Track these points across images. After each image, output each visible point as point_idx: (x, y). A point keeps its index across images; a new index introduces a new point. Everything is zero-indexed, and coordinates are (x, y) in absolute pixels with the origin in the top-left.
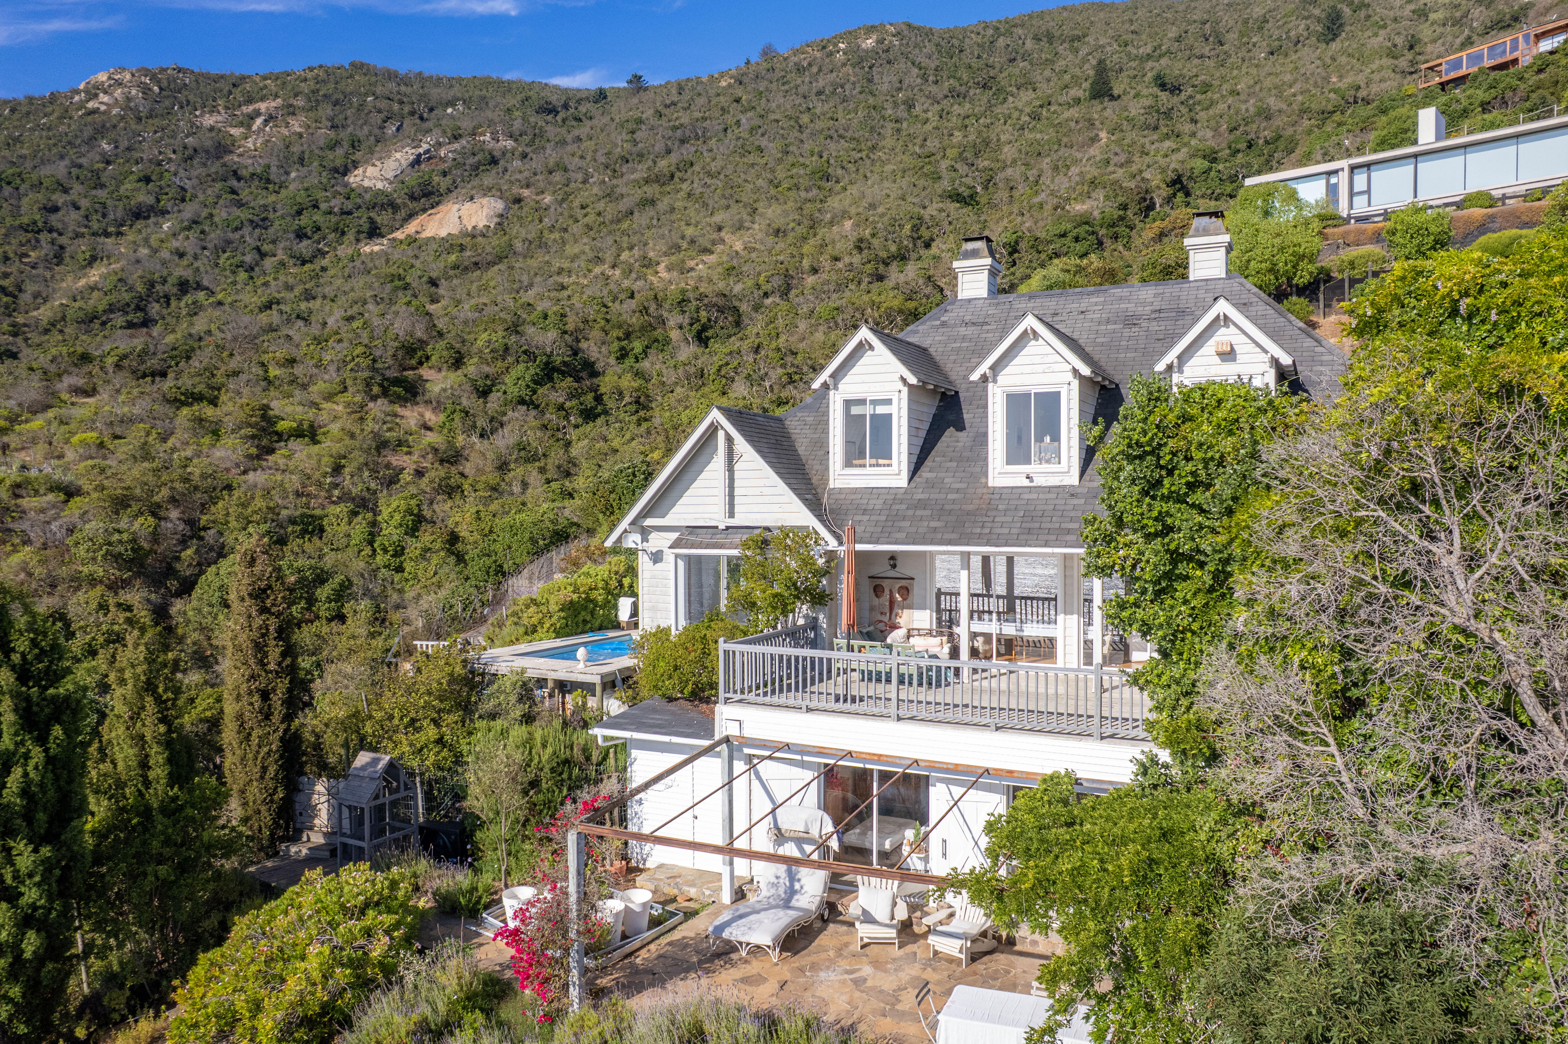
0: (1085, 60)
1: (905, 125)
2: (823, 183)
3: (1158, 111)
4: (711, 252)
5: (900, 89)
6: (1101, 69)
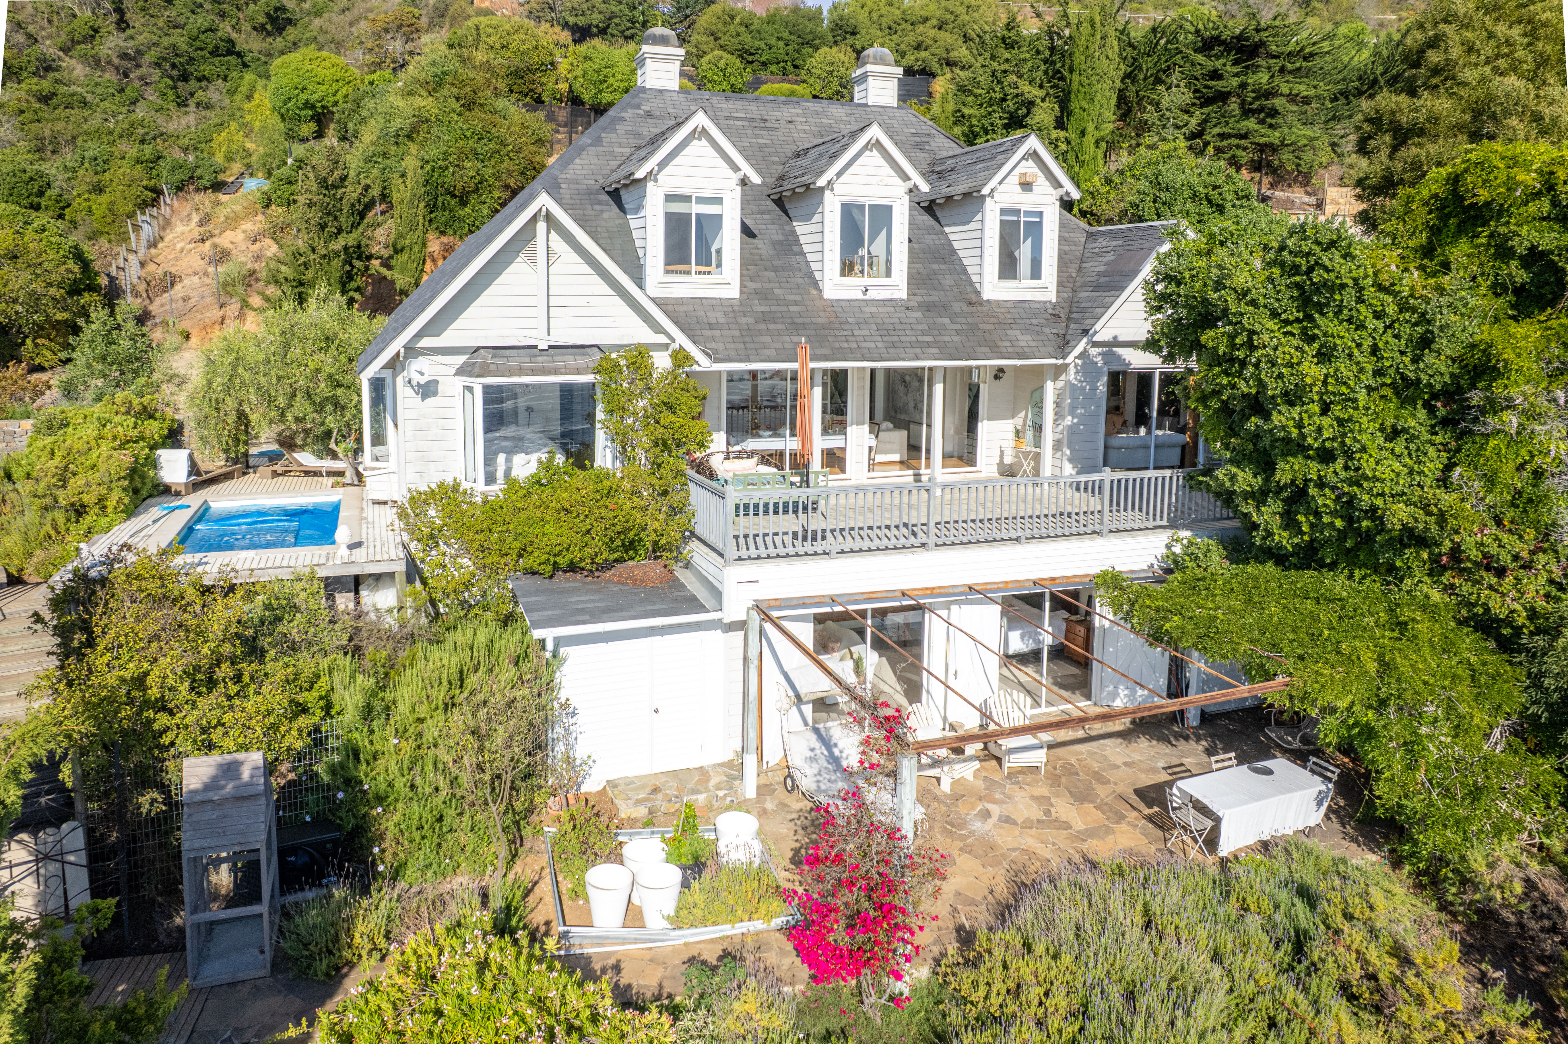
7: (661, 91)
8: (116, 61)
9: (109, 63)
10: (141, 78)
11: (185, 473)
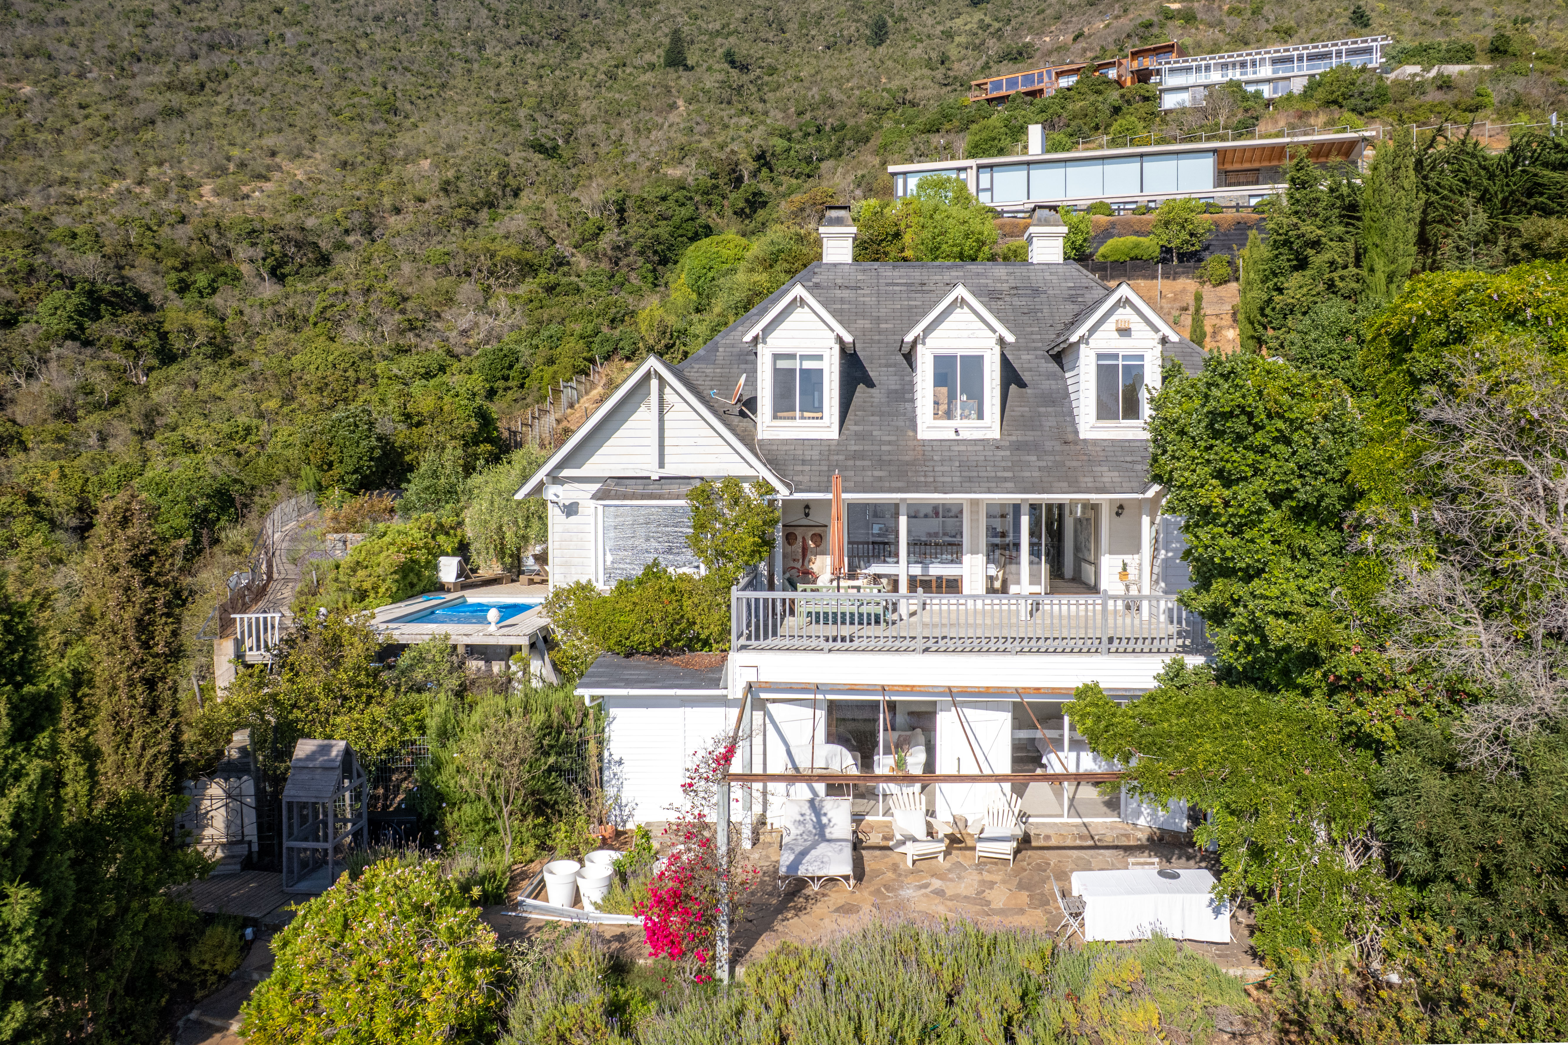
0: (656, 27)
1: (476, 66)
2: (391, 117)
3: (730, 87)
4: (268, 179)
5: (468, 28)
6: (676, 38)
7: (835, 265)
8: (609, 252)
9: (605, 255)
10: (628, 265)
11: (454, 575)
